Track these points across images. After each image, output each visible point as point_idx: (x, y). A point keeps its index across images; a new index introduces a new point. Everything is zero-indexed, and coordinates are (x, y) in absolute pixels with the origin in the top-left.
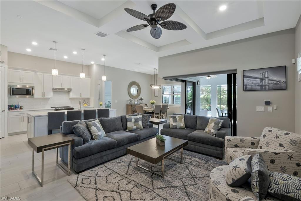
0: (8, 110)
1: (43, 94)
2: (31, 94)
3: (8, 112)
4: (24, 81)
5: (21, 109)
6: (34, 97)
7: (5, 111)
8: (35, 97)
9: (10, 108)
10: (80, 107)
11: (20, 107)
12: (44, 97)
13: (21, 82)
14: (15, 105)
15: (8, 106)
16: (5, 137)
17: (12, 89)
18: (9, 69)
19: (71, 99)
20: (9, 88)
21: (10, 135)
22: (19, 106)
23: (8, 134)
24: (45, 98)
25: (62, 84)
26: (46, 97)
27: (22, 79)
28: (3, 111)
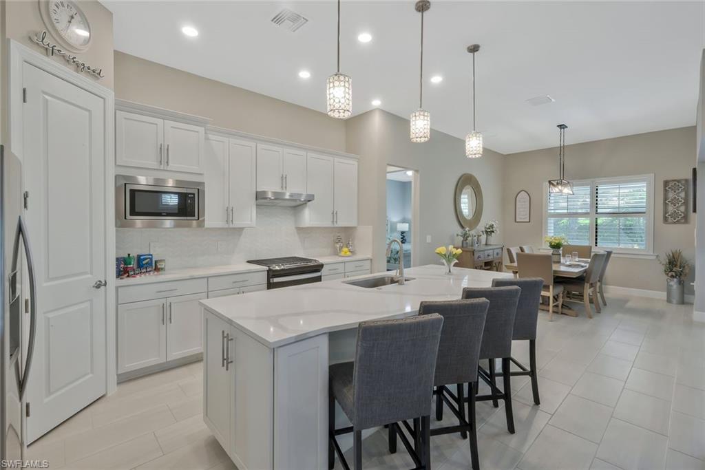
0: (117, 277)
1: (228, 216)
2: (194, 216)
3: (117, 288)
4: (170, 164)
5: (157, 269)
6: (204, 226)
7: (105, 285)
8: (206, 226)
9: (125, 268)
11: (156, 262)
12: (231, 226)
13: (162, 168)
14: (139, 256)
15: (118, 260)
16: (109, 395)
17: (131, 190)
18: (117, 111)
19: (301, 230)
20: (118, 184)
21: (126, 379)
22: (151, 259)
23: (118, 375)
24: (234, 228)
25: (284, 179)
27: (163, 153)
28: (98, 287)
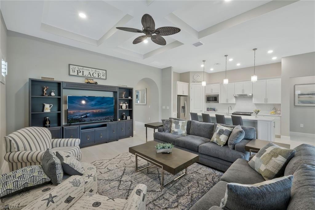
1: (227, 100)
2: (217, 101)
6: (219, 103)
10: (228, 112)
25: (243, 91)
26: (229, 102)
27: (212, 90)
28: (201, 111)
